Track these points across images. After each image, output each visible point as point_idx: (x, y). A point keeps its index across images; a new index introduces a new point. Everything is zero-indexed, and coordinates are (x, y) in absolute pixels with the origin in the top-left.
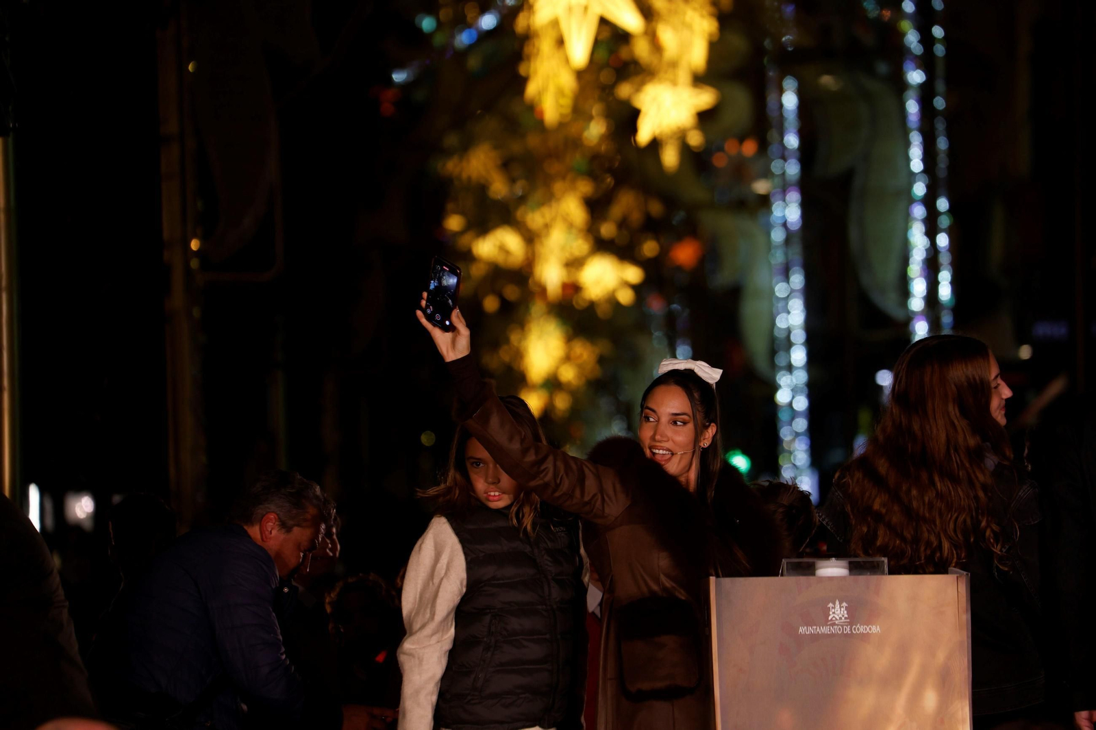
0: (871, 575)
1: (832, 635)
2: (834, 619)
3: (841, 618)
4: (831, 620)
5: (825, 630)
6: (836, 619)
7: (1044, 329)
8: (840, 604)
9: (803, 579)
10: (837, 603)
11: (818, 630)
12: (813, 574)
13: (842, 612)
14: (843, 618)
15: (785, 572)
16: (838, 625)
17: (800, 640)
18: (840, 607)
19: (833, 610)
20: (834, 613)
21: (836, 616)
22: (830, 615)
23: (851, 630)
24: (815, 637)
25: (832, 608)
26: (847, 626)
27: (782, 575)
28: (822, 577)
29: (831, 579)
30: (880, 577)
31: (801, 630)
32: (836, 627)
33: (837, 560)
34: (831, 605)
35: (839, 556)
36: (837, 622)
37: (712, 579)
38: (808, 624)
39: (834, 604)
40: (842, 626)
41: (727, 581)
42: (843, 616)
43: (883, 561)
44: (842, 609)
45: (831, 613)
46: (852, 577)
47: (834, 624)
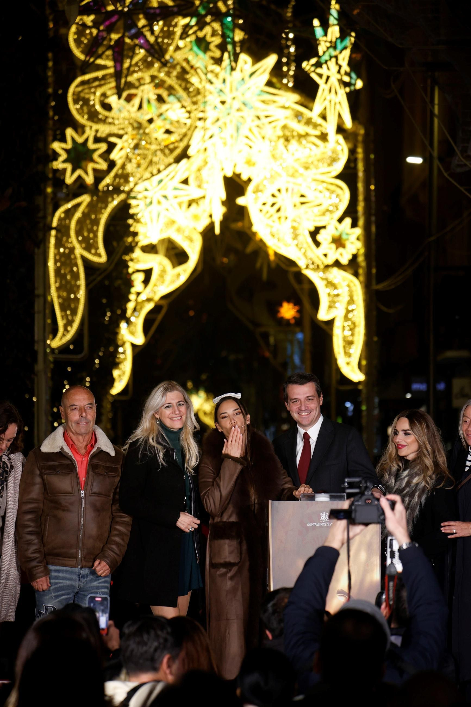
0: (339, 501)
1: (322, 527)
2: (322, 520)
3: (325, 520)
4: (321, 520)
5: (318, 525)
6: (324, 520)
7: (416, 386)
8: (325, 513)
9: (309, 502)
10: (324, 513)
11: (316, 525)
12: (315, 501)
13: (326, 517)
14: (326, 520)
15: (302, 499)
16: (324, 523)
17: (307, 529)
18: (326, 515)
19: (322, 516)
20: (322, 517)
21: (323, 519)
22: (321, 518)
23: (330, 525)
24: (314, 528)
25: (322, 515)
26: (328, 523)
27: (301, 500)
28: (318, 502)
29: (322, 502)
30: (343, 502)
31: (308, 525)
32: (323, 524)
33: (325, 494)
34: (321, 514)
35: (325, 492)
36: (324, 521)
37: (270, 501)
38: (311, 522)
39: (323, 513)
40: (326, 523)
41: (276, 503)
42: (326, 519)
43: (344, 495)
44: (326, 516)
45: (321, 517)
46: (331, 502)
47: (323, 522)
